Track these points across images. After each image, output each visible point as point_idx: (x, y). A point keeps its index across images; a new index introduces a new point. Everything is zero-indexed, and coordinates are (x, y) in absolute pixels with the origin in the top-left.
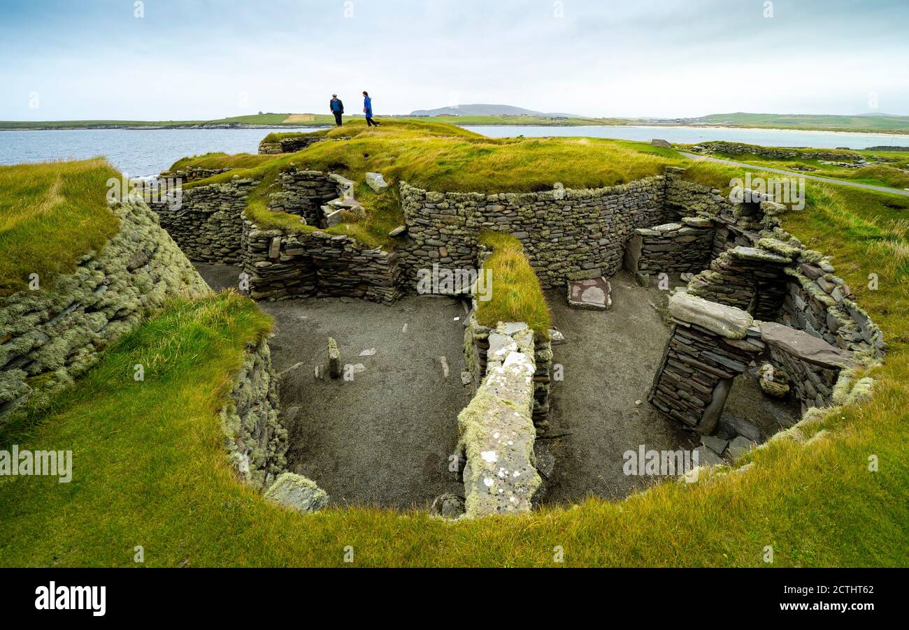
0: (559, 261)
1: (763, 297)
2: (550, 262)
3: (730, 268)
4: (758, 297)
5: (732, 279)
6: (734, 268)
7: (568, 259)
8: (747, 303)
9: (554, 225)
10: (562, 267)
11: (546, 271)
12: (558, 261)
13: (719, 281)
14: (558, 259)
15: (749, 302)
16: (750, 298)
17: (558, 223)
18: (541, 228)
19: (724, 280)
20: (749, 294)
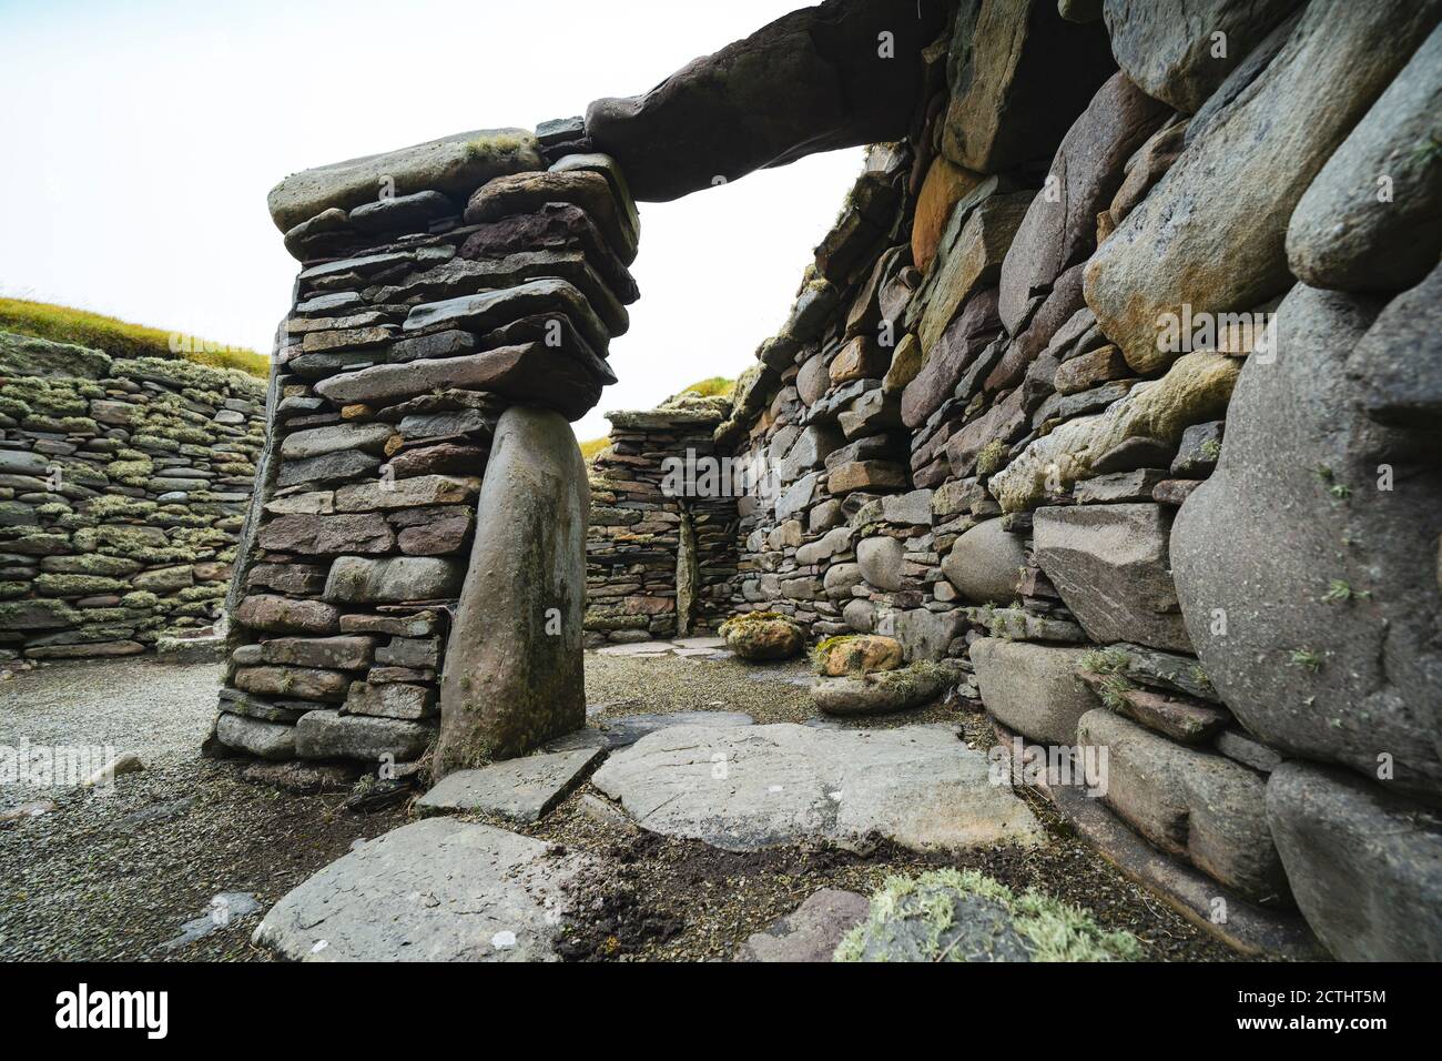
0: (184, 561)
1: (700, 519)
2: (147, 564)
3: (620, 459)
4: (690, 520)
5: (630, 486)
6: (627, 459)
7: (225, 555)
8: (673, 539)
9: (175, 452)
10: (198, 581)
11: (121, 592)
12: (177, 561)
13: (603, 495)
14: (182, 552)
15: (678, 535)
16: (676, 525)
17: (186, 449)
18: (113, 449)
19: (617, 493)
20: (671, 517)
